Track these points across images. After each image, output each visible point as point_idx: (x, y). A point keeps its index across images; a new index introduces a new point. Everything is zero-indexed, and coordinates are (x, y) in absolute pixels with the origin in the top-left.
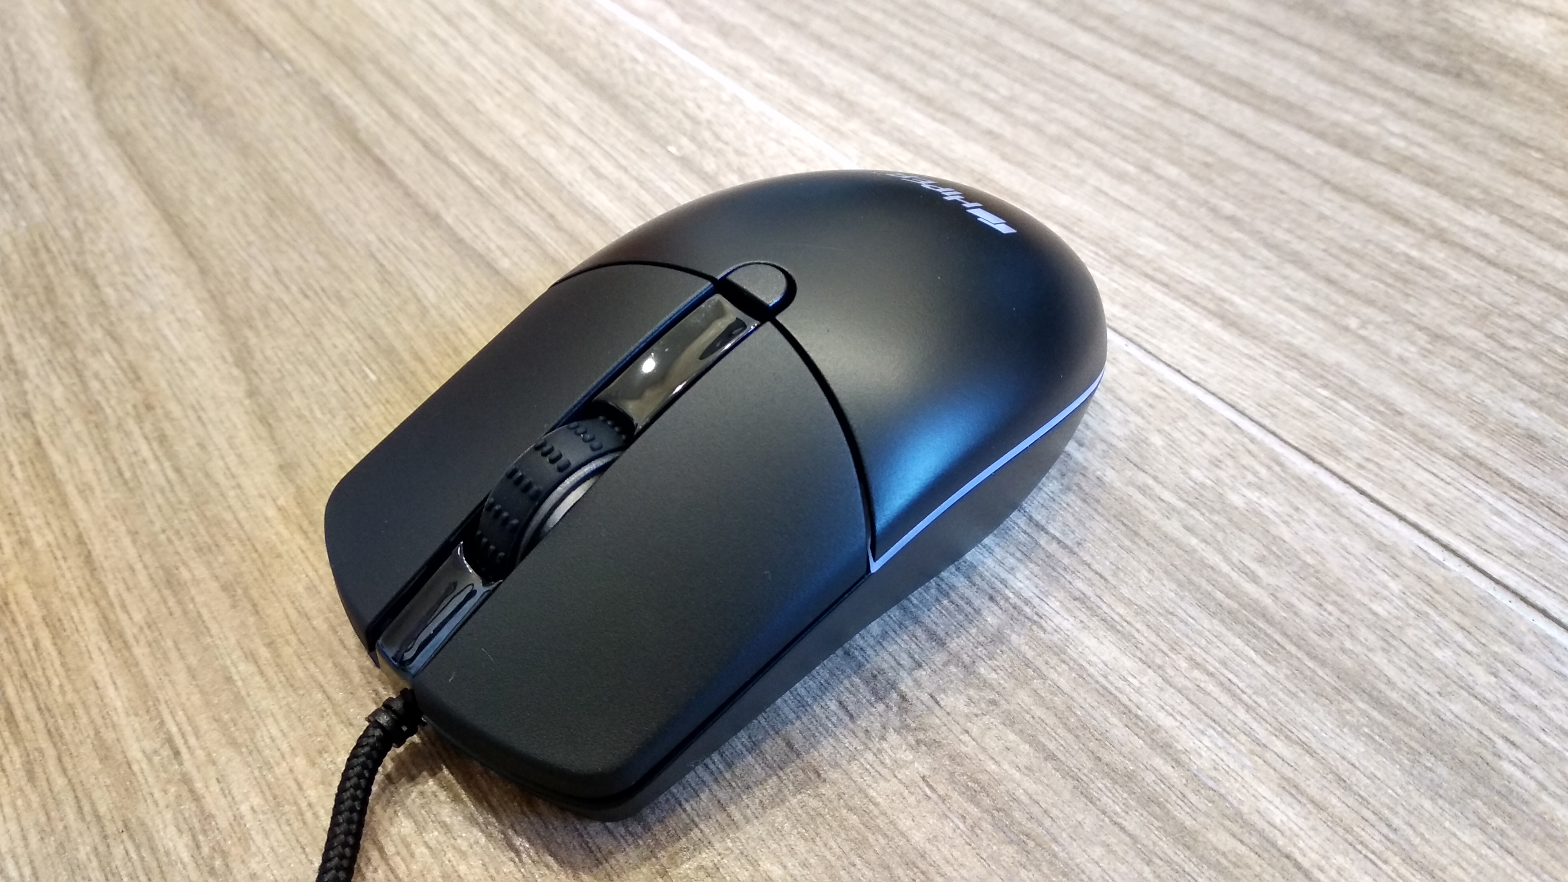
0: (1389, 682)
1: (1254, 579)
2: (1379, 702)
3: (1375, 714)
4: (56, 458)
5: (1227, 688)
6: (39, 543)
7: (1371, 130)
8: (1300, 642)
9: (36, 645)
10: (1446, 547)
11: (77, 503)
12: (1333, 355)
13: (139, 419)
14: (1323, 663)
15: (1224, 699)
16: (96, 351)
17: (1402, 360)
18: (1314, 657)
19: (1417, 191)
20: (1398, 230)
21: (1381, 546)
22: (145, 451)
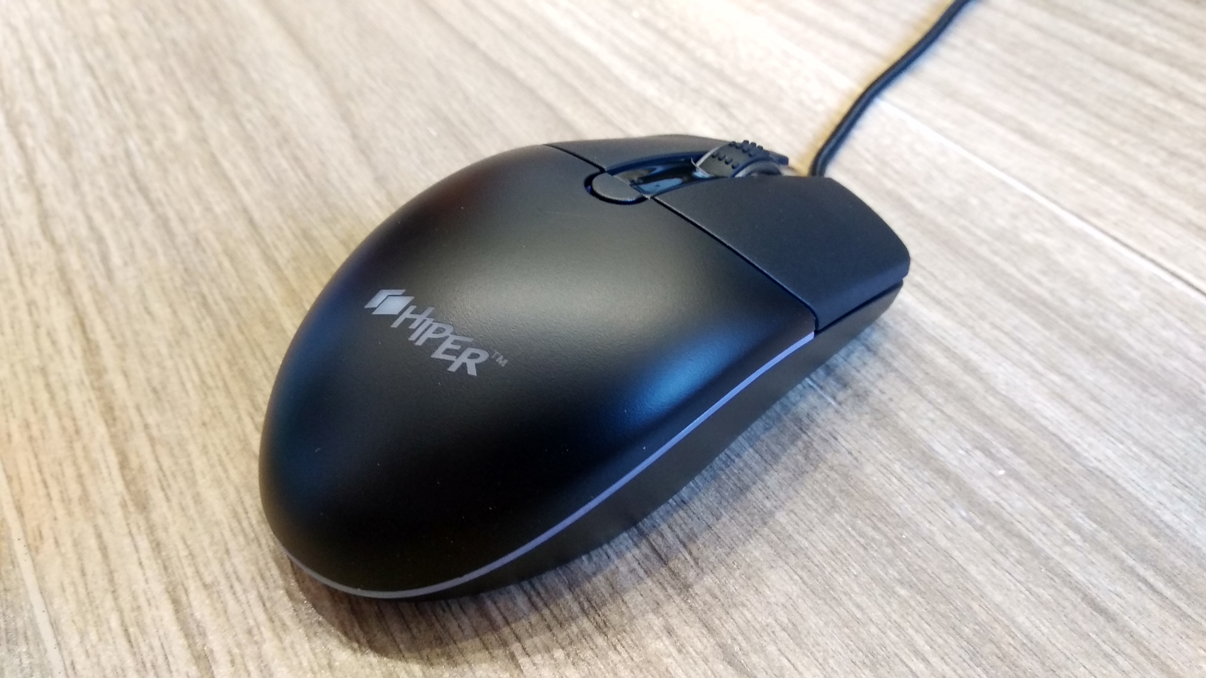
0: (1130, 347)
1: (1038, 282)
2: (1120, 356)
3: (1119, 363)
4: (226, 165)
5: (1018, 342)
6: (218, 210)
7: (1133, 31)
8: (1068, 319)
9: (220, 264)
10: (1173, 274)
11: (242, 190)
12: (1099, 159)
13: (280, 146)
14: (1084, 333)
15: (1016, 347)
16: (248, 107)
17: (1148, 165)
18: (1077, 328)
19: (1164, 69)
20: (1149, 91)
21: (1127, 271)
22: (285, 165)
